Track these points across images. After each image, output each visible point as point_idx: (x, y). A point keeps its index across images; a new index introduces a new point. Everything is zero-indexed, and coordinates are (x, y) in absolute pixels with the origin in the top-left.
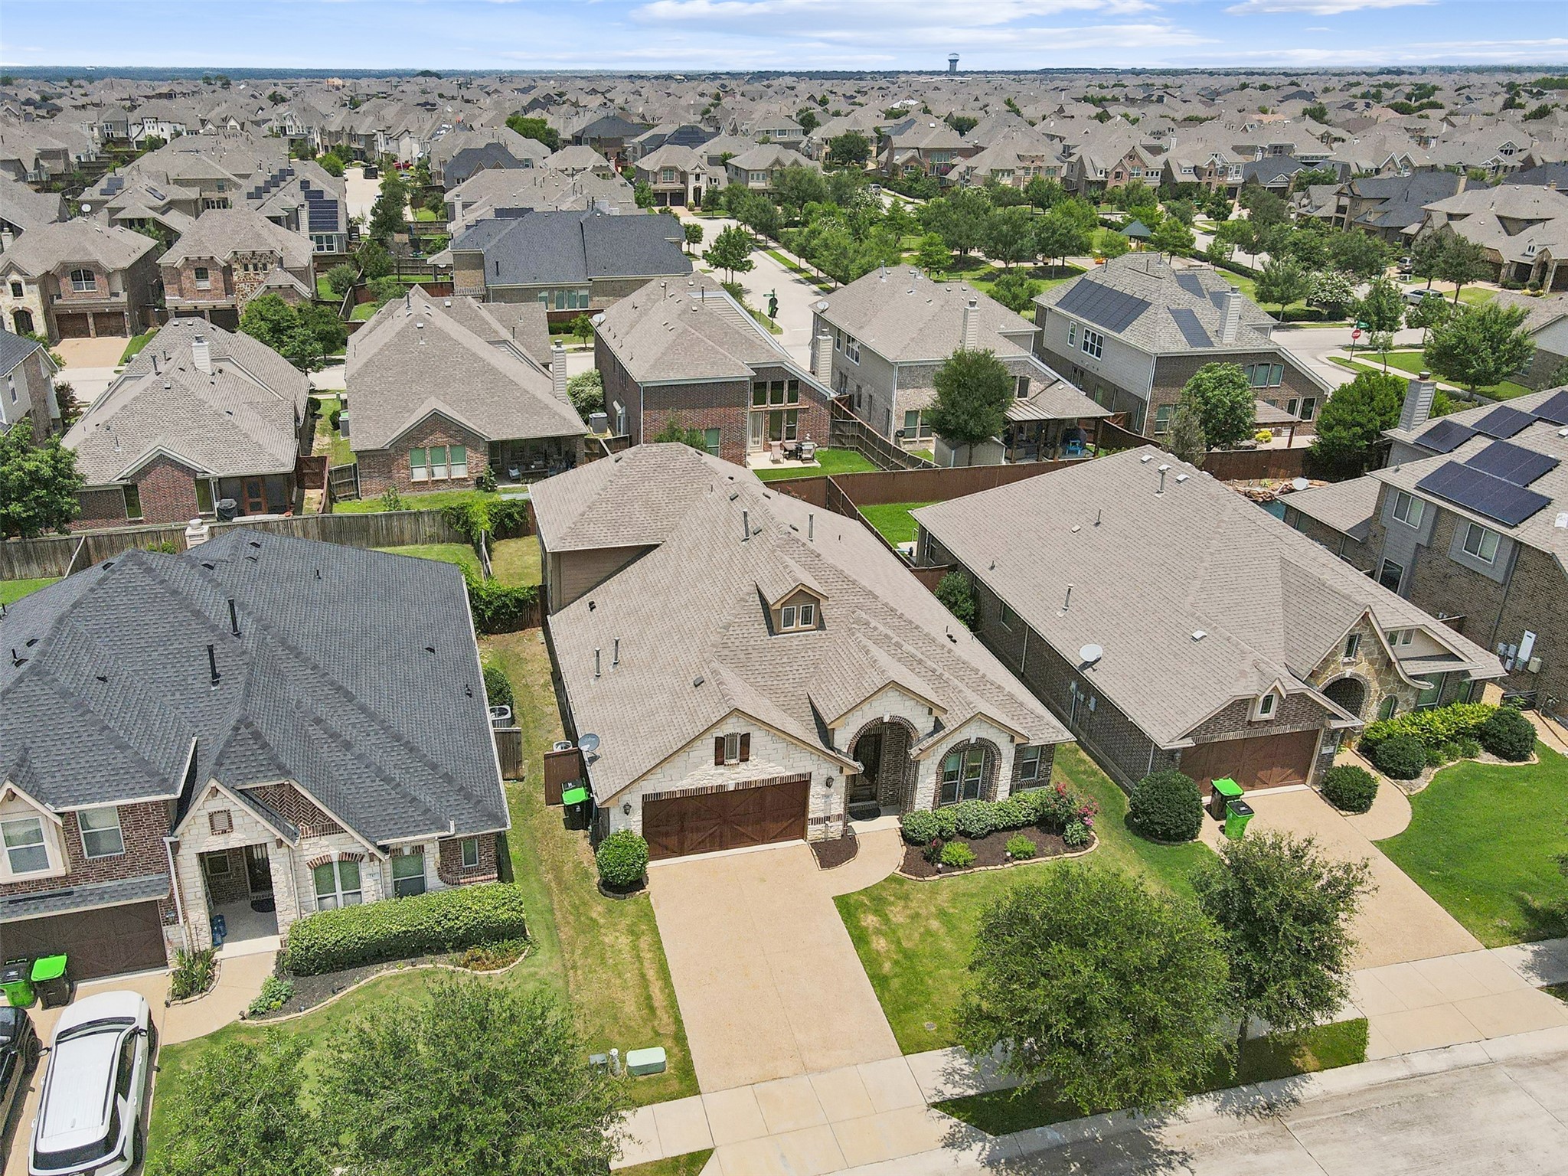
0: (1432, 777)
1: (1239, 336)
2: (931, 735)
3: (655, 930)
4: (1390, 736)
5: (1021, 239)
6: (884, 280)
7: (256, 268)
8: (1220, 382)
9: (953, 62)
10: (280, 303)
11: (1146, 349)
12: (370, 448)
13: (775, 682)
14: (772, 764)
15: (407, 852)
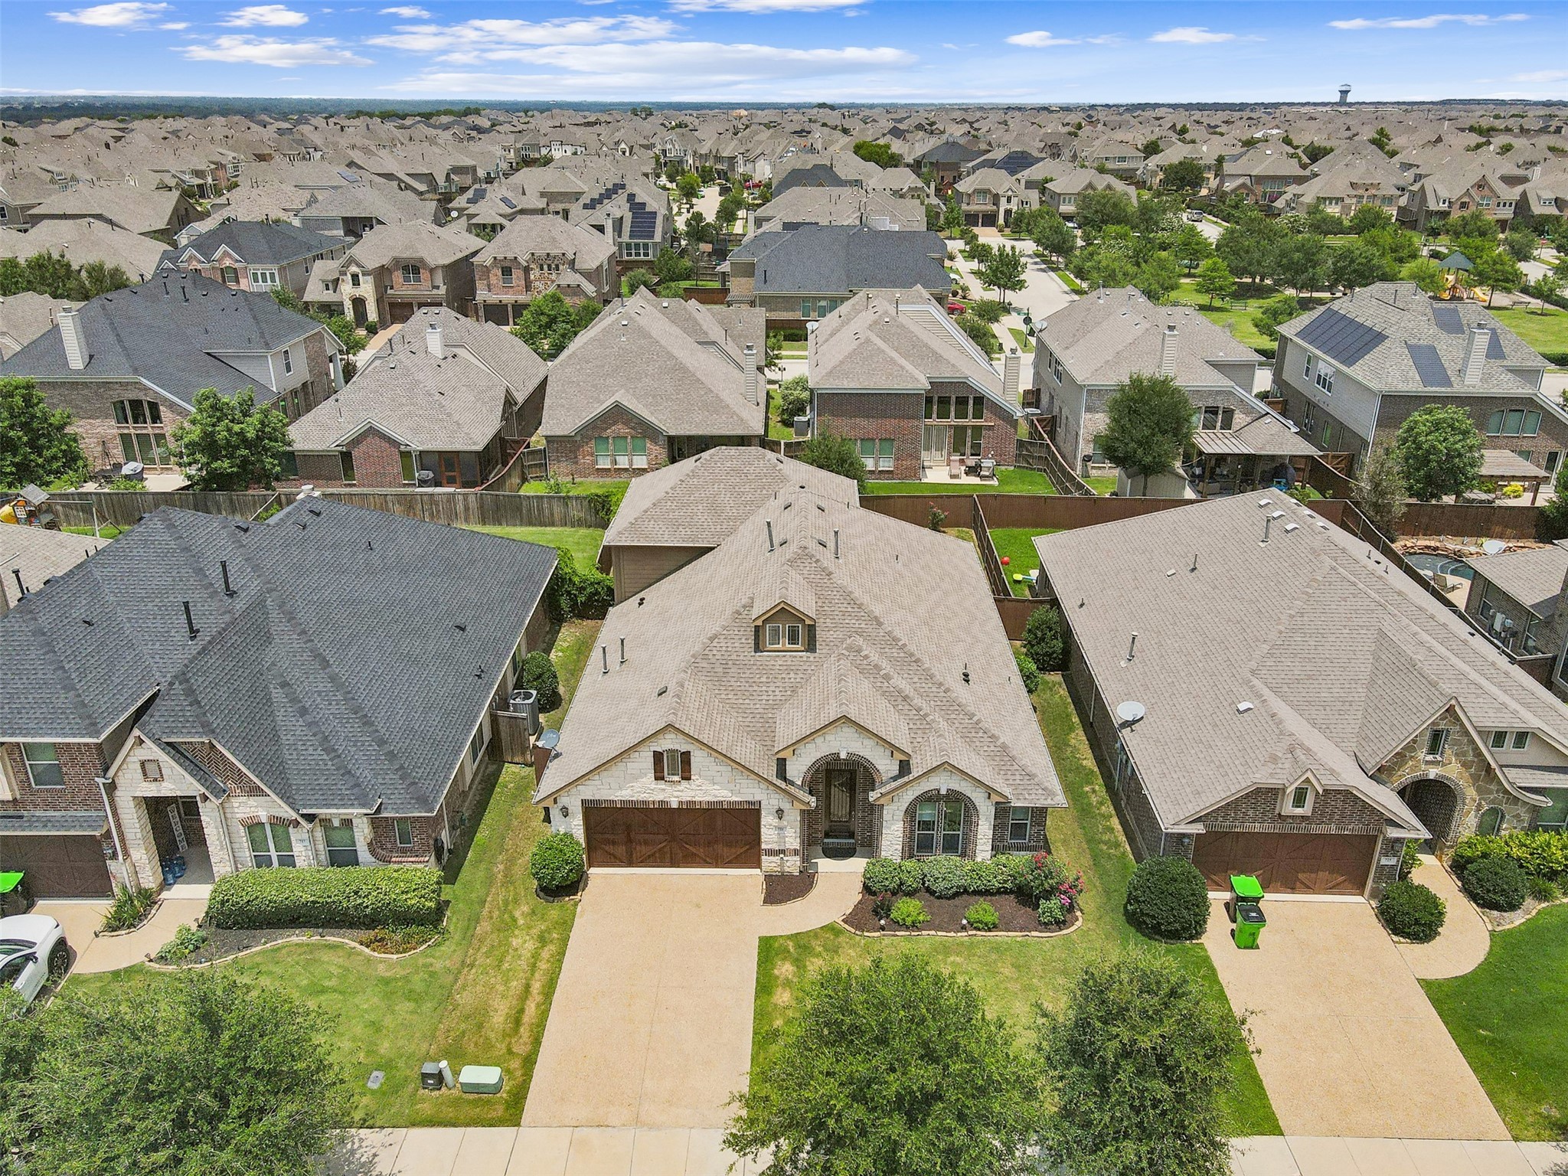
0: (1534, 913)
1: (1486, 378)
2: (895, 779)
3: (565, 941)
4: (1485, 855)
5: (1314, 267)
6: (1101, 301)
7: (549, 266)
8: (1437, 426)
9: (1344, 93)
10: (559, 300)
11: (1370, 385)
12: (558, 434)
13: (747, 701)
14: (716, 787)
15: (336, 823)
